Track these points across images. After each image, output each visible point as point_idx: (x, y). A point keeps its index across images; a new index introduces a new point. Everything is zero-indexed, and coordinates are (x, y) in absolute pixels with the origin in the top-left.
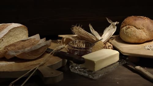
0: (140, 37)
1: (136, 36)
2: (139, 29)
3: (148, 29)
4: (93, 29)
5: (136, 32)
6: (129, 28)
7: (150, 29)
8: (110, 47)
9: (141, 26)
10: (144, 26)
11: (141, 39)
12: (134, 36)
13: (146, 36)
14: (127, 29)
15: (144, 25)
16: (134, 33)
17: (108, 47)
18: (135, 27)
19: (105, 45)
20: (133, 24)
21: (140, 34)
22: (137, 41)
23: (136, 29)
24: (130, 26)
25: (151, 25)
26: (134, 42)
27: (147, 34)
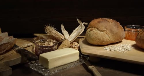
0: (102, 40)
1: (98, 38)
2: (102, 31)
3: (111, 31)
4: (64, 28)
5: (98, 34)
6: (92, 30)
7: (114, 32)
8: (76, 47)
9: (103, 29)
10: (107, 29)
11: (103, 41)
12: (96, 38)
13: (109, 38)
14: (90, 31)
15: (107, 27)
16: (96, 35)
17: (74, 47)
18: (98, 29)
19: (72, 45)
20: (96, 26)
21: (102, 36)
22: (99, 44)
23: (98, 31)
24: (93, 28)
25: (114, 28)
26: (97, 45)
27: (110, 36)
